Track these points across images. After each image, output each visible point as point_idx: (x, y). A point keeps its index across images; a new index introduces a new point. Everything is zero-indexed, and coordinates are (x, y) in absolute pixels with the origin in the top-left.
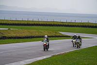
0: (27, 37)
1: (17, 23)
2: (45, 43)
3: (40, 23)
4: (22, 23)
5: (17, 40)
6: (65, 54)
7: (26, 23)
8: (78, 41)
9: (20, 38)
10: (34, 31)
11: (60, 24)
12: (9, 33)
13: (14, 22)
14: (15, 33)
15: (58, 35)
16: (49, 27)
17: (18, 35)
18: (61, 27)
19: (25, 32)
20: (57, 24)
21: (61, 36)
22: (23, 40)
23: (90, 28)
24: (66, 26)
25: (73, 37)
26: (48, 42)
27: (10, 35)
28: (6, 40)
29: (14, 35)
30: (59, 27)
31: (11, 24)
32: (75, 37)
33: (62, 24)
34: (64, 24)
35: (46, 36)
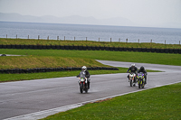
0: (38, 71)
1: (18, 43)
2: (83, 80)
3: (62, 44)
4: (27, 44)
5: (18, 75)
6: (109, 102)
7: (35, 44)
8: (141, 76)
11: (98, 45)
12: (3, 63)
13: (13, 43)
14: (14, 63)
15: (96, 66)
16: (78, 51)
17: (20, 67)
18: (100, 51)
19: (33, 60)
20: (94, 45)
21: (100, 69)
22: (30, 75)
23: (155, 53)
24: (109, 49)
25: (130, 69)
26: (88, 77)
27: (4, 67)
29: (14, 66)
30: (96, 51)
31: (7, 47)
32: (133, 70)
33: (102, 45)
34: (107, 45)
35: (85, 67)
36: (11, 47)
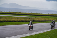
3: (49, 15)
9: (41, 21)
10: (47, 18)
13: (38, 14)
17: (40, 20)
19: (43, 19)
27: (36, 20)
28: (34, 22)
29: (38, 20)
31: (37, 15)
36: (38, 15)
